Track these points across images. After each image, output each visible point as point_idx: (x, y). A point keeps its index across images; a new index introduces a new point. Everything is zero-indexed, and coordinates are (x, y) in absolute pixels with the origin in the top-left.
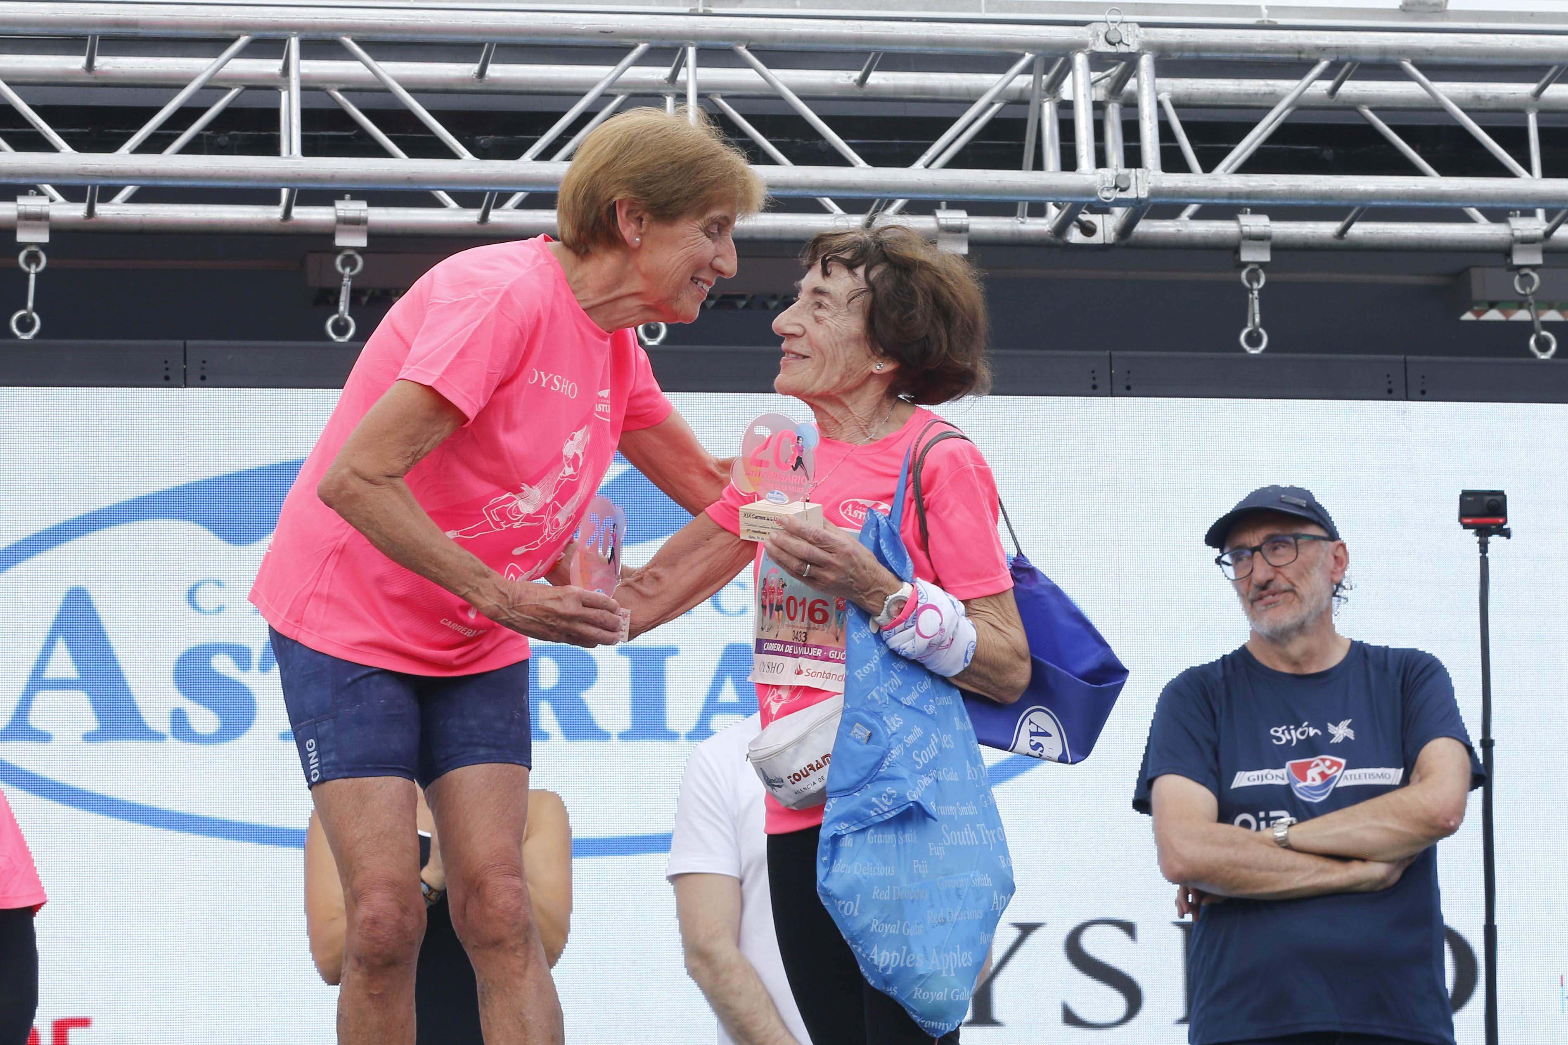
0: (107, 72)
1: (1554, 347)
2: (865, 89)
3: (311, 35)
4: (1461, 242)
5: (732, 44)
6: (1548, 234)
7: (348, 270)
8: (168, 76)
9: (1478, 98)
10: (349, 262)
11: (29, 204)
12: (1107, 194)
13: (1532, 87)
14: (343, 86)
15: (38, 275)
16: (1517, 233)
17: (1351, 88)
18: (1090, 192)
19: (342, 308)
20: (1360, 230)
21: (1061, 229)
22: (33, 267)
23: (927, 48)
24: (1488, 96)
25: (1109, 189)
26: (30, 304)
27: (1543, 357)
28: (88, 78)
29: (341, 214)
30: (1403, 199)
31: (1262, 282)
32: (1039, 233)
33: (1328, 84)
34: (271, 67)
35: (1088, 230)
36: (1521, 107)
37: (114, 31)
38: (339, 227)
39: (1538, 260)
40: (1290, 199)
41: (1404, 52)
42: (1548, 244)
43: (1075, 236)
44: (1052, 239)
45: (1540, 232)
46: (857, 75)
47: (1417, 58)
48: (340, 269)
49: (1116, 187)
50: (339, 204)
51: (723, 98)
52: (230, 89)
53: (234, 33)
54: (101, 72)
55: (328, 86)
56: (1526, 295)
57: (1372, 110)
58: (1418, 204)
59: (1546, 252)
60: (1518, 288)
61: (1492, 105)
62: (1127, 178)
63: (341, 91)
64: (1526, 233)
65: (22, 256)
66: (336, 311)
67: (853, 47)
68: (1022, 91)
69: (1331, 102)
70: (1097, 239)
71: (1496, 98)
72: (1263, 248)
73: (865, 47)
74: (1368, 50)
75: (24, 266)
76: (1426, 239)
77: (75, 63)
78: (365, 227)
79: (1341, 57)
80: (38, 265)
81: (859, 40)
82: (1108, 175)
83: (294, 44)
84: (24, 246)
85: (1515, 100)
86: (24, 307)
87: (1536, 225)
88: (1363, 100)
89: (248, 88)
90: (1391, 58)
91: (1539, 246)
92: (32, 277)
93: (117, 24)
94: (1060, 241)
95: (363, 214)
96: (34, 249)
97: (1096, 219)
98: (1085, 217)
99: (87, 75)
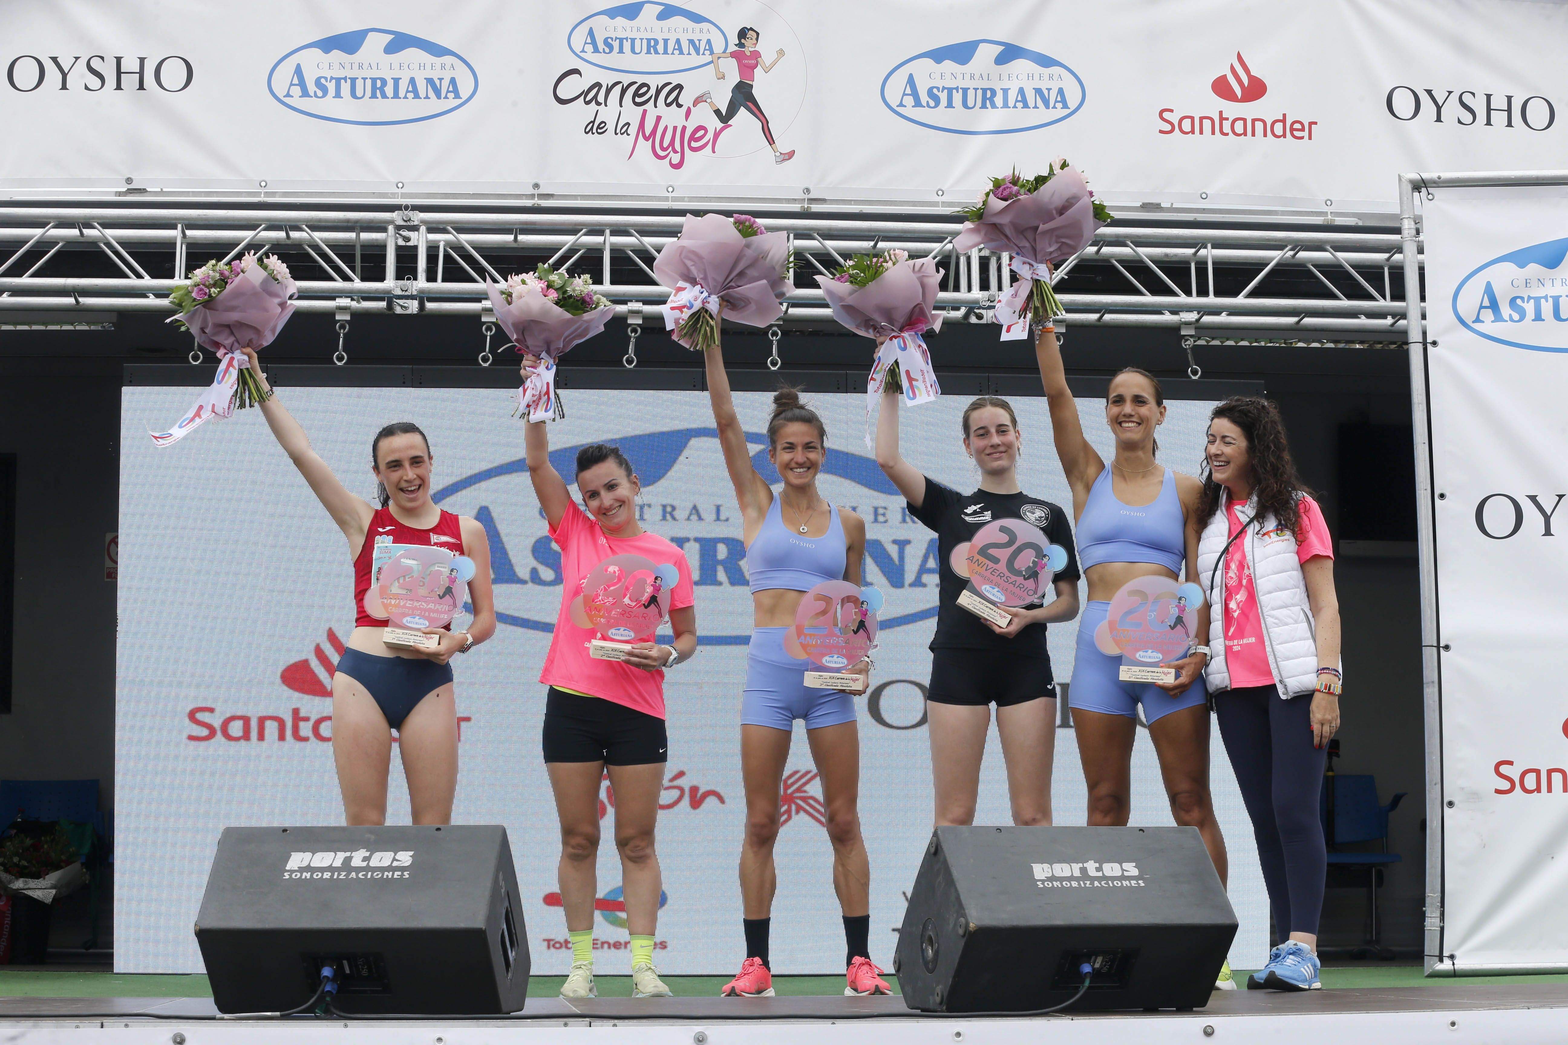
0: (524, 242)
1: (1200, 373)
2: (876, 250)
3: (615, 228)
4: (1156, 324)
5: (811, 232)
6: (1198, 320)
7: (633, 334)
8: (552, 243)
9: (1167, 255)
10: (634, 331)
11: (486, 304)
12: (984, 303)
13: (1192, 251)
14: (632, 248)
15: (491, 336)
16: (1183, 320)
17: (1105, 250)
18: (976, 302)
19: (630, 352)
20: (1108, 317)
21: (967, 316)
22: (489, 333)
23: (902, 234)
24: (1172, 254)
25: (985, 301)
26: (487, 350)
27: (1194, 378)
28: (515, 245)
29: (630, 308)
30: (1124, 306)
31: (1061, 342)
32: (956, 318)
33: (1095, 249)
34: (599, 239)
35: (979, 317)
36: (1187, 260)
37: (525, 226)
38: (630, 314)
39: (1193, 332)
40: (1071, 306)
41: (1127, 237)
42: (1197, 325)
43: (973, 320)
44: (963, 321)
45: (1194, 320)
46: (872, 243)
47: (1133, 240)
48: (630, 333)
49: (988, 300)
50: (630, 304)
51: (809, 254)
52: (580, 250)
53: (580, 227)
54: (521, 242)
55: (625, 248)
56: (1186, 349)
57: (1116, 260)
58: (1131, 308)
59: (1196, 328)
60: (1184, 346)
61: (1174, 259)
62: (994, 296)
63: (631, 251)
64: (1187, 320)
65: (484, 328)
66: (627, 353)
67: (867, 234)
68: (950, 251)
69: (1097, 257)
70: (983, 321)
71: (1176, 255)
72: (1062, 326)
73: (873, 234)
74: (1110, 236)
75: (485, 332)
76: (1141, 322)
77: (511, 238)
78: (641, 315)
79: (1098, 239)
80: (491, 332)
81: (870, 230)
82: (985, 294)
83: (608, 232)
84: (485, 323)
85: (1185, 257)
86: (485, 352)
87: (1192, 316)
88: (1113, 256)
89: (588, 249)
90: (1121, 239)
91: (1194, 326)
92: (488, 337)
93: (526, 223)
94: (966, 322)
95: (640, 309)
96: (489, 324)
97: (983, 312)
98: (977, 311)
99: (514, 244)
